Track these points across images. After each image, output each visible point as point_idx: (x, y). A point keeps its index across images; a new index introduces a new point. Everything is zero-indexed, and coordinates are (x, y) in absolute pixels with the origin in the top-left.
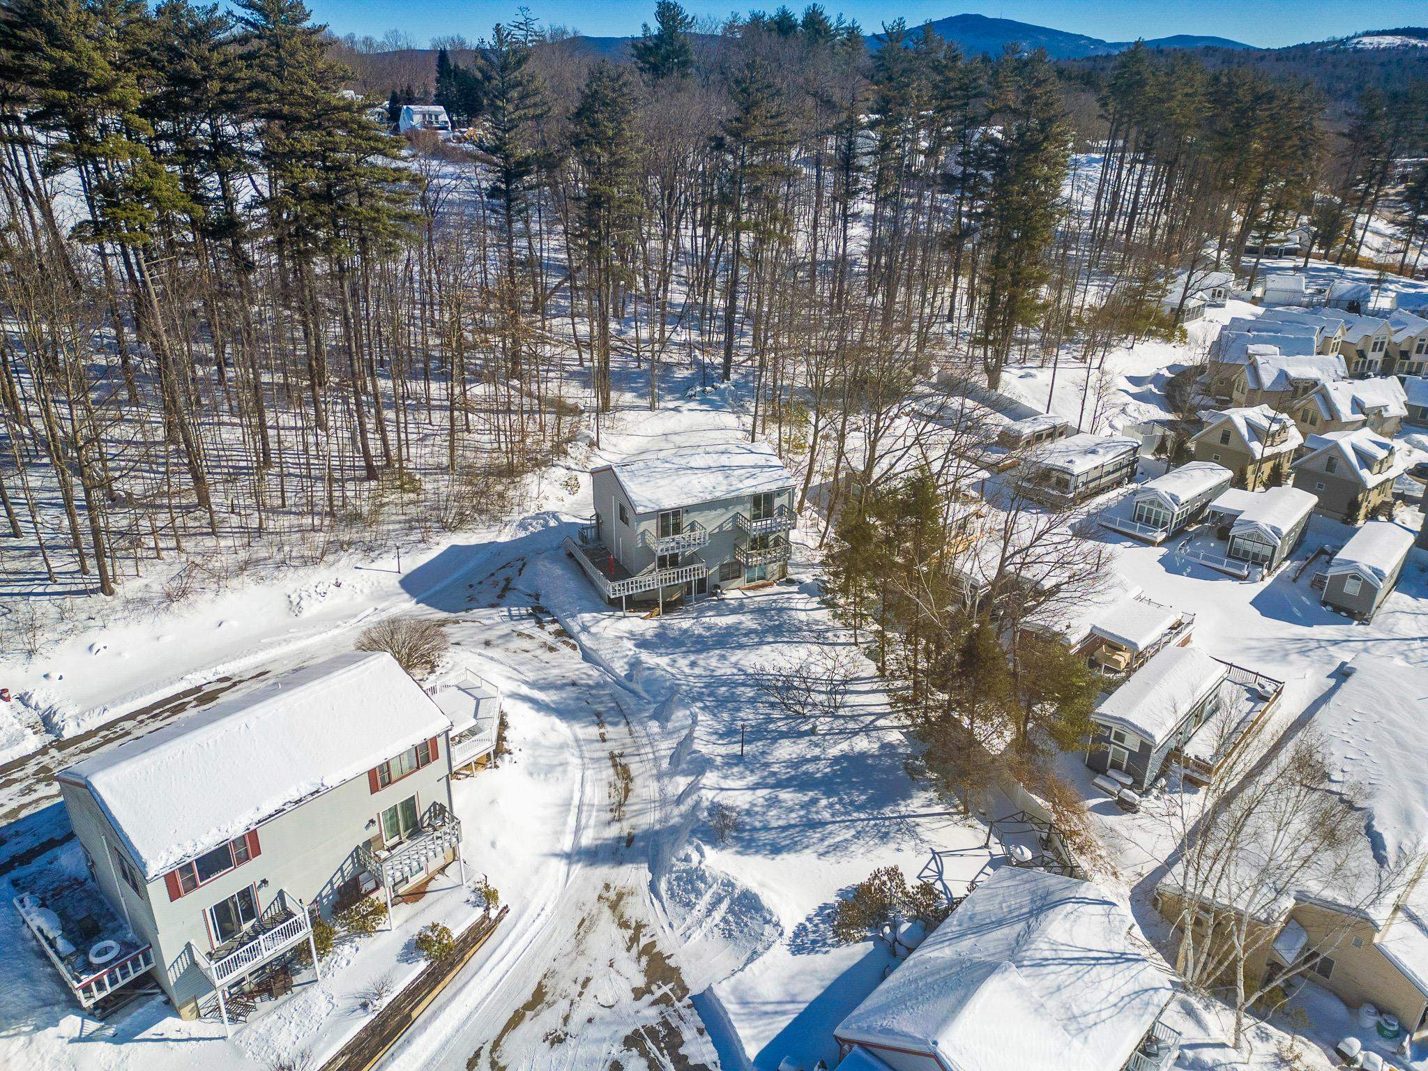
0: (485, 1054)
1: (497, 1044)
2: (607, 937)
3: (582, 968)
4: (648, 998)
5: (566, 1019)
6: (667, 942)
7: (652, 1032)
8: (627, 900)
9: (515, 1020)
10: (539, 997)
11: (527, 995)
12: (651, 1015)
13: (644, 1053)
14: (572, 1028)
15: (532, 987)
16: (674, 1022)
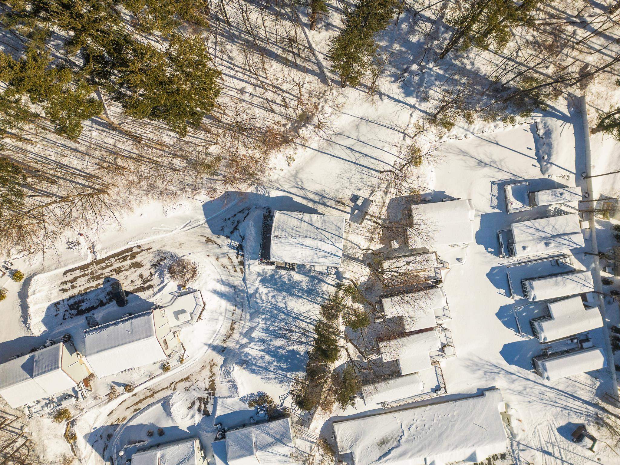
0: (174, 384)
1: (176, 383)
2: (206, 373)
3: (198, 377)
4: (206, 392)
5: (190, 386)
6: (217, 382)
7: (204, 399)
8: (215, 366)
9: (181, 381)
10: (187, 379)
11: (185, 377)
12: (205, 395)
13: (200, 402)
14: (191, 389)
15: (187, 376)
16: (209, 400)
